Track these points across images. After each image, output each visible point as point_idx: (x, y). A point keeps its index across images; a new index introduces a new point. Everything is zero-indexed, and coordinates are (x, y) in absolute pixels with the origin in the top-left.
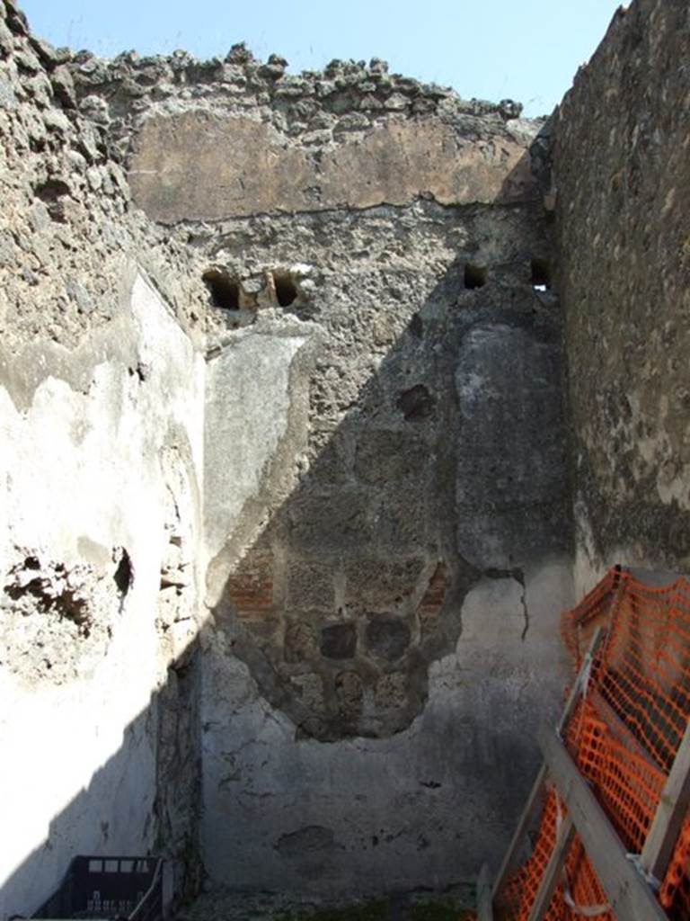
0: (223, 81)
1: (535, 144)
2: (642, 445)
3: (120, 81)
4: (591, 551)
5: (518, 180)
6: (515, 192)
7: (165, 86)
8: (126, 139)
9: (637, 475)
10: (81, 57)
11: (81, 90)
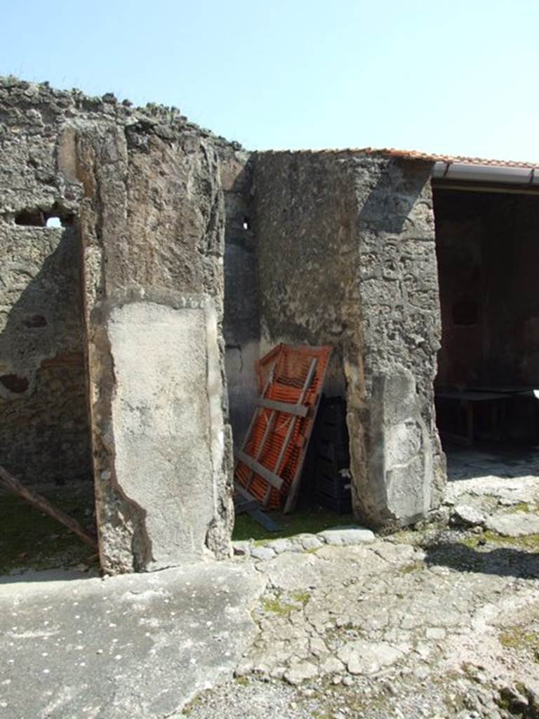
0: (103, 112)
1: (247, 165)
2: (291, 304)
3: (49, 104)
4: (268, 337)
5: (239, 181)
6: (239, 186)
7: (73, 110)
8: (54, 137)
9: (288, 313)
10: (24, 85)
11: (25, 106)
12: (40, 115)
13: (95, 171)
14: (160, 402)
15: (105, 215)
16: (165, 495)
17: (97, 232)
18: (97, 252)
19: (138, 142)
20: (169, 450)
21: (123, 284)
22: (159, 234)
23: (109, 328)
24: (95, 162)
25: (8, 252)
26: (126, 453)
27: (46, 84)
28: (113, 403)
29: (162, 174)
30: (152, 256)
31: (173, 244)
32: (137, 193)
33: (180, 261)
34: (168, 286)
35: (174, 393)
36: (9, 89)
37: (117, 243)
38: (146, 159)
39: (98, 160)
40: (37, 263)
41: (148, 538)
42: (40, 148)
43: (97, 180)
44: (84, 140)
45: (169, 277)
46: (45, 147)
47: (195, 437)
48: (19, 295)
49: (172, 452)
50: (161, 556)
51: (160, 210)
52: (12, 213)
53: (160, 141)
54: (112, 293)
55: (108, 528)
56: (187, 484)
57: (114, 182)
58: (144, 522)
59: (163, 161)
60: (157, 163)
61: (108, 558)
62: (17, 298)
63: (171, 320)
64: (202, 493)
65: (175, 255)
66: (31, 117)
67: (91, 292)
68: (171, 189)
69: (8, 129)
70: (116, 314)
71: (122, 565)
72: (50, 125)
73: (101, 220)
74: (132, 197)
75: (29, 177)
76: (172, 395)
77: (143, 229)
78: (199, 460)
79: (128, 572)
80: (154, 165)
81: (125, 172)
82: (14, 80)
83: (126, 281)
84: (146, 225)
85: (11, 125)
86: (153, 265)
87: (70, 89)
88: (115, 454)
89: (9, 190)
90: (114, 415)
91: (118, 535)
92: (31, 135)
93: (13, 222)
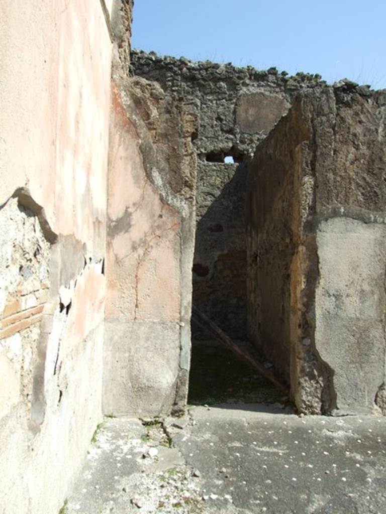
0: (268, 81)
3: (232, 78)
7: (247, 81)
8: (234, 101)
10: (216, 66)
11: (216, 80)
12: (226, 86)
13: (312, 122)
14: (349, 291)
15: (318, 153)
16: (349, 361)
17: (311, 166)
18: (311, 180)
19: (344, 100)
20: (354, 328)
21: (328, 204)
22: (355, 167)
23: (318, 236)
24: (313, 115)
25: (201, 180)
26: (323, 327)
27: (230, 64)
28: (317, 290)
29: (360, 122)
30: (350, 183)
31: (366, 174)
32: (341, 137)
33: (370, 187)
34: (360, 206)
35: (361, 286)
36: (206, 70)
37: (326, 174)
38: (349, 111)
39: (315, 114)
40: (218, 188)
41: (334, 391)
42: (225, 108)
43: (313, 128)
44: (305, 100)
45: (361, 199)
46: (228, 108)
47: (374, 320)
48: (206, 209)
49: (357, 330)
50: (343, 406)
51: (357, 149)
52: (205, 154)
53: (360, 98)
54: (320, 210)
55: (305, 380)
56: (366, 355)
57: (326, 129)
58: (332, 379)
59: (362, 113)
60: (357, 114)
61: (304, 402)
62: (205, 212)
63: (362, 231)
64: (376, 363)
65: (367, 183)
66: (220, 88)
67: (305, 209)
68: (367, 134)
69: (205, 96)
70: (323, 226)
71: (314, 408)
72: (232, 92)
73: (315, 157)
74: (338, 140)
75: (216, 129)
76: (359, 288)
77: (344, 163)
78: (375, 337)
79: (317, 414)
80: (354, 116)
81: (334, 122)
82: (210, 63)
83: (330, 201)
84: (346, 161)
85: (206, 94)
86: (351, 190)
87: (246, 67)
88: (315, 327)
89: (204, 138)
90: (316, 299)
91: (312, 386)
92: (219, 100)
93: (205, 160)
